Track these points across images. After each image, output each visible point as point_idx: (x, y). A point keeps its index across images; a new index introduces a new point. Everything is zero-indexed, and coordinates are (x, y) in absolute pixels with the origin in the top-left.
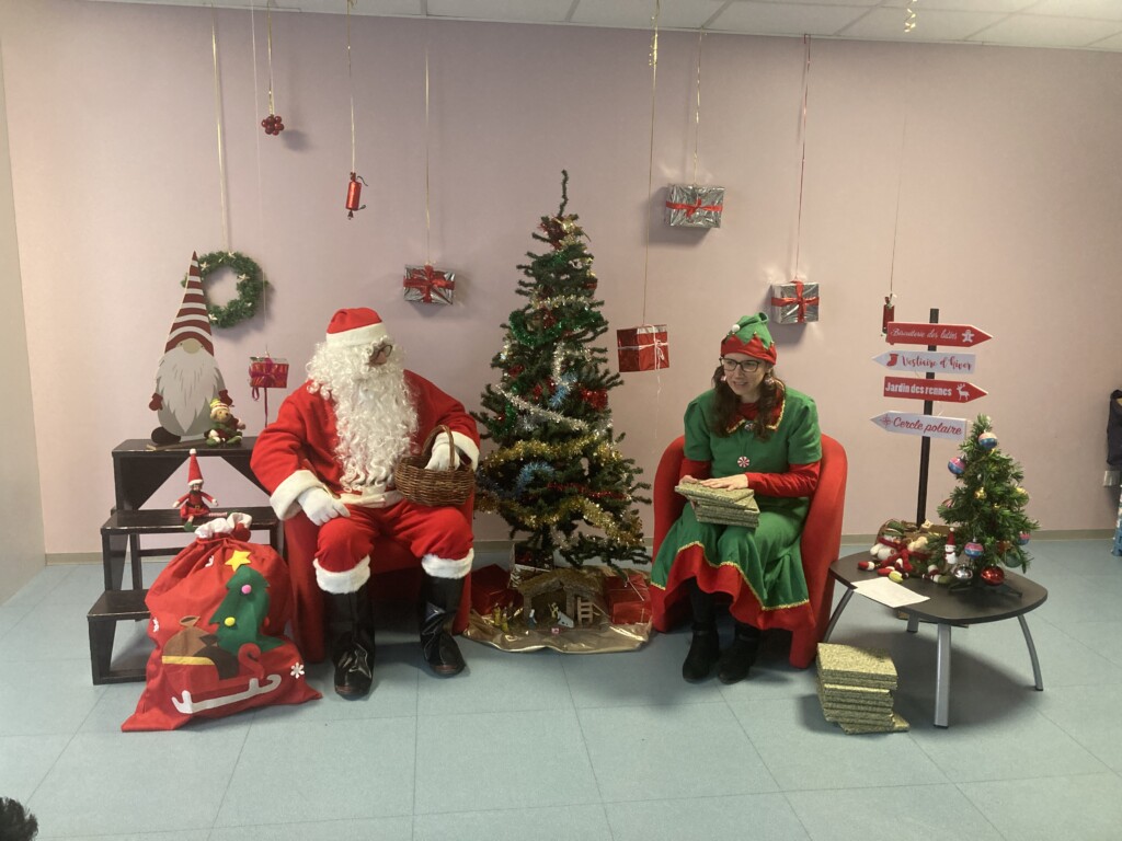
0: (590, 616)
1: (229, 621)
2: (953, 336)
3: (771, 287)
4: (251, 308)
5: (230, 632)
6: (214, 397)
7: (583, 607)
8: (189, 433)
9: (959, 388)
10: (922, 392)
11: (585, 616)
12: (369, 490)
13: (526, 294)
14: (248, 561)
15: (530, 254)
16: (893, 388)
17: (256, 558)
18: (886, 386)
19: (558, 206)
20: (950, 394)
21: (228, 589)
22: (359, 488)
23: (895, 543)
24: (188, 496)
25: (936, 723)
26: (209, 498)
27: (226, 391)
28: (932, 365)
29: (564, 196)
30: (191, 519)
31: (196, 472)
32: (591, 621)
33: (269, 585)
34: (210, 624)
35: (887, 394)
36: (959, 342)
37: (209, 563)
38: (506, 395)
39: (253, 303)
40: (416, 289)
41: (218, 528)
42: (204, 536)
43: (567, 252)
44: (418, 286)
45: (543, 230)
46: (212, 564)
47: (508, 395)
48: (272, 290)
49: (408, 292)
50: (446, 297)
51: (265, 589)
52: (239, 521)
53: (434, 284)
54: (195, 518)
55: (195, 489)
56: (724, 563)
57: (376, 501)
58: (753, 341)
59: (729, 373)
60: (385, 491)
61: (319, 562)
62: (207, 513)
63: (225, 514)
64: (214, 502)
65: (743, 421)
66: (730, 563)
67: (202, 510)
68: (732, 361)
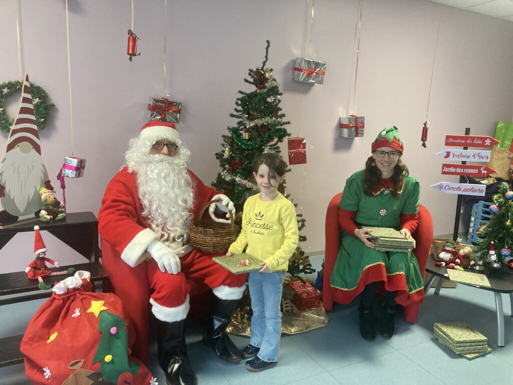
0: (289, 308)
1: (108, 358)
2: (480, 142)
3: (340, 118)
4: (45, 123)
5: (111, 366)
6: (41, 186)
7: (285, 304)
8: (25, 213)
9: (482, 169)
10: (462, 172)
11: (287, 309)
12: (173, 245)
13: (237, 117)
14: (106, 308)
15: (241, 92)
16: (446, 170)
17: (110, 304)
18: (443, 169)
19: (262, 62)
20: (477, 172)
21: (101, 333)
23: (452, 251)
24: (35, 262)
25: (499, 345)
26: (52, 262)
27: (49, 181)
28: (468, 157)
29: (266, 57)
30: (40, 279)
31: (40, 243)
32: (290, 311)
33: (127, 324)
34: (94, 364)
35: (443, 173)
36: (483, 146)
37: (75, 313)
38: (236, 179)
39: (45, 119)
40: (157, 112)
41: (71, 285)
42: (60, 292)
43: (269, 91)
44: (159, 111)
45: (250, 77)
46: (79, 314)
47: (237, 179)
48: (56, 110)
49: (153, 114)
50: (177, 118)
51: (125, 328)
52: (83, 278)
53: (170, 110)
54: (43, 278)
55: (41, 256)
56: (397, 273)
57: (179, 253)
58: (395, 140)
59: (380, 159)
60: (183, 246)
61: (155, 301)
62: (50, 273)
63: (65, 272)
64: (56, 265)
65: (384, 189)
66: (402, 273)
67: (46, 271)
68: (383, 151)
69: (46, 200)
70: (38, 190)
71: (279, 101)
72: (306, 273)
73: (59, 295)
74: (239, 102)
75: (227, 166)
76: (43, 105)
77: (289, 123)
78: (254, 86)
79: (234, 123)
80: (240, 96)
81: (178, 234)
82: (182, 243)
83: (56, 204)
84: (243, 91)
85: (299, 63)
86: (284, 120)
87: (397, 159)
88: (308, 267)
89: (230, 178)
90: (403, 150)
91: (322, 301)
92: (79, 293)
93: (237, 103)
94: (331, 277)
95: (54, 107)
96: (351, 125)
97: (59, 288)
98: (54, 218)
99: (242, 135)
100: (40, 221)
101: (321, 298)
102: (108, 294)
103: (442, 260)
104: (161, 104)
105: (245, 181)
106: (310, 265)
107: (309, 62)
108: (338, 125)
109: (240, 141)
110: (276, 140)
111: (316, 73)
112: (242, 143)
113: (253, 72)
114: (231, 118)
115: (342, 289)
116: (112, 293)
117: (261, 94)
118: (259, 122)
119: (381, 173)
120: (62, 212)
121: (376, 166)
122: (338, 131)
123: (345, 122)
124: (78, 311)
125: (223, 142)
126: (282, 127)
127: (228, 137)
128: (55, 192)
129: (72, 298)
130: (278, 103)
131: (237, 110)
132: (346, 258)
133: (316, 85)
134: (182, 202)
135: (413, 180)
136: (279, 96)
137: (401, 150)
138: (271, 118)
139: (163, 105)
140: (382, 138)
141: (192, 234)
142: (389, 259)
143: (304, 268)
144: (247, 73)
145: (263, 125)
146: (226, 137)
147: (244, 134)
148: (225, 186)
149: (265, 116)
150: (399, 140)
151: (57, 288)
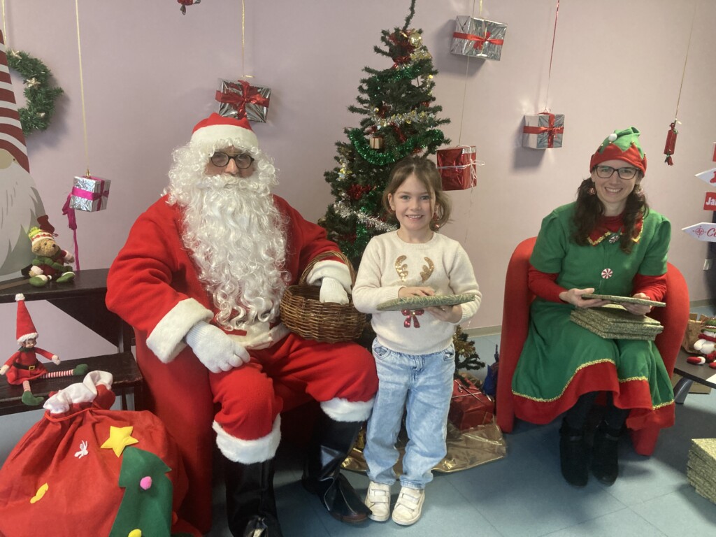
3: (524, 117)
4: (46, 119)
6: (32, 225)
12: (254, 328)
13: (361, 111)
14: (135, 441)
15: (368, 70)
16: (713, 202)
17: (142, 433)
18: (707, 200)
19: (405, 17)
21: (123, 489)
22: (243, 327)
23: (715, 339)
24: (18, 356)
26: (48, 355)
27: (46, 217)
29: (412, 9)
30: (26, 386)
31: (25, 323)
33: (171, 470)
35: (707, 208)
37: (80, 450)
38: (359, 215)
39: (47, 113)
40: (230, 104)
41: (78, 397)
42: (57, 410)
43: (415, 67)
44: (233, 101)
45: (384, 43)
46: (86, 453)
47: (361, 216)
48: (66, 100)
49: (223, 107)
50: (262, 115)
51: (167, 475)
52: (99, 383)
53: (251, 100)
54: (32, 383)
55: (27, 346)
56: (634, 378)
57: (265, 341)
58: (631, 149)
59: (603, 181)
60: (271, 329)
61: (222, 427)
62: (45, 374)
63: (71, 372)
64: (55, 360)
65: (608, 234)
66: (644, 378)
67: (38, 371)
68: (610, 168)
69: (39, 249)
70: (26, 231)
71: (433, 84)
72: (469, 368)
73: (56, 416)
74: (365, 87)
75: (343, 194)
76: (42, 90)
77: (447, 121)
78: (390, 59)
79: (355, 121)
80: (367, 76)
81: (263, 308)
82: (268, 325)
83: (59, 255)
84: (371, 67)
85: (463, 24)
86: (440, 116)
87: (633, 182)
88: (473, 359)
89: (349, 214)
90: (645, 168)
91: (495, 413)
92: (91, 411)
93: (361, 89)
94: (514, 379)
95: (62, 94)
96: (543, 128)
97: (55, 404)
98: (54, 279)
99: (368, 142)
100: (29, 284)
101: (493, 410)
102: (140, 413)
103: (699, 353)
104: (235, 90)
105: (373, 219)
106: (476, 356)
107: (478, 23)
108: (520, 128)
109: (366, 151)
110: (425, 149)
111: (490, 42)
112: (369, 156)
113: (390, 36)
114: (350, 113)
115: (534, 399)
116: (148, 412)
117: (402, 72)
118: (398, 119)
119: (603, 208)
120: (69, 269)
121: (595, 196)
122: (521, 138)
123: (533, 124)
124: (85, 447)
125: (338, 154)
126: (436, 128)
127: (345, 146)
128: (56, 235)
129: (79, 420)
130: (430, 88)
131: (361, 101)
132: (541, 348)
133: (488, 61)
134: (267, 254)
135: (658, 219)
136: (431, 77)
137: (642, 167)
138: (419, 112)
139: (241, 93)
140: (610, 145)
141: (286, 307)
142: (620, 355)
143: (467, 361)
144: (380, 37)
145: (405, 125)
146: (342, 146)
147: (372, 140)
148: (340, 226)
149: (407, 110)
150: (639, 150)
151: (53, 404)
